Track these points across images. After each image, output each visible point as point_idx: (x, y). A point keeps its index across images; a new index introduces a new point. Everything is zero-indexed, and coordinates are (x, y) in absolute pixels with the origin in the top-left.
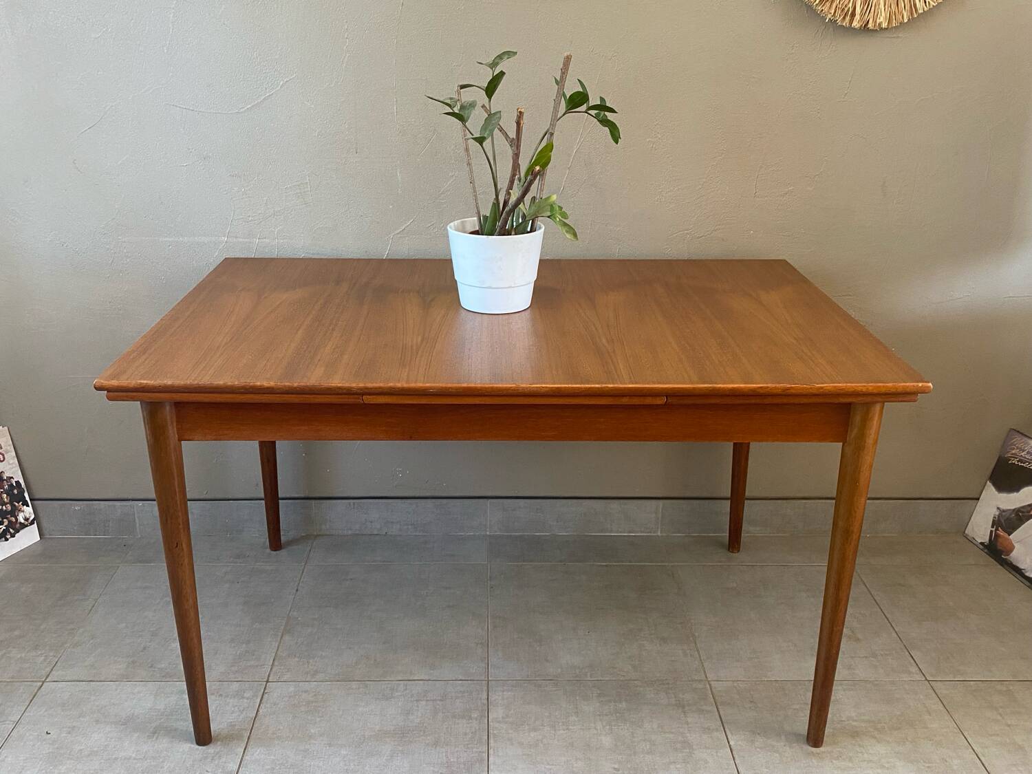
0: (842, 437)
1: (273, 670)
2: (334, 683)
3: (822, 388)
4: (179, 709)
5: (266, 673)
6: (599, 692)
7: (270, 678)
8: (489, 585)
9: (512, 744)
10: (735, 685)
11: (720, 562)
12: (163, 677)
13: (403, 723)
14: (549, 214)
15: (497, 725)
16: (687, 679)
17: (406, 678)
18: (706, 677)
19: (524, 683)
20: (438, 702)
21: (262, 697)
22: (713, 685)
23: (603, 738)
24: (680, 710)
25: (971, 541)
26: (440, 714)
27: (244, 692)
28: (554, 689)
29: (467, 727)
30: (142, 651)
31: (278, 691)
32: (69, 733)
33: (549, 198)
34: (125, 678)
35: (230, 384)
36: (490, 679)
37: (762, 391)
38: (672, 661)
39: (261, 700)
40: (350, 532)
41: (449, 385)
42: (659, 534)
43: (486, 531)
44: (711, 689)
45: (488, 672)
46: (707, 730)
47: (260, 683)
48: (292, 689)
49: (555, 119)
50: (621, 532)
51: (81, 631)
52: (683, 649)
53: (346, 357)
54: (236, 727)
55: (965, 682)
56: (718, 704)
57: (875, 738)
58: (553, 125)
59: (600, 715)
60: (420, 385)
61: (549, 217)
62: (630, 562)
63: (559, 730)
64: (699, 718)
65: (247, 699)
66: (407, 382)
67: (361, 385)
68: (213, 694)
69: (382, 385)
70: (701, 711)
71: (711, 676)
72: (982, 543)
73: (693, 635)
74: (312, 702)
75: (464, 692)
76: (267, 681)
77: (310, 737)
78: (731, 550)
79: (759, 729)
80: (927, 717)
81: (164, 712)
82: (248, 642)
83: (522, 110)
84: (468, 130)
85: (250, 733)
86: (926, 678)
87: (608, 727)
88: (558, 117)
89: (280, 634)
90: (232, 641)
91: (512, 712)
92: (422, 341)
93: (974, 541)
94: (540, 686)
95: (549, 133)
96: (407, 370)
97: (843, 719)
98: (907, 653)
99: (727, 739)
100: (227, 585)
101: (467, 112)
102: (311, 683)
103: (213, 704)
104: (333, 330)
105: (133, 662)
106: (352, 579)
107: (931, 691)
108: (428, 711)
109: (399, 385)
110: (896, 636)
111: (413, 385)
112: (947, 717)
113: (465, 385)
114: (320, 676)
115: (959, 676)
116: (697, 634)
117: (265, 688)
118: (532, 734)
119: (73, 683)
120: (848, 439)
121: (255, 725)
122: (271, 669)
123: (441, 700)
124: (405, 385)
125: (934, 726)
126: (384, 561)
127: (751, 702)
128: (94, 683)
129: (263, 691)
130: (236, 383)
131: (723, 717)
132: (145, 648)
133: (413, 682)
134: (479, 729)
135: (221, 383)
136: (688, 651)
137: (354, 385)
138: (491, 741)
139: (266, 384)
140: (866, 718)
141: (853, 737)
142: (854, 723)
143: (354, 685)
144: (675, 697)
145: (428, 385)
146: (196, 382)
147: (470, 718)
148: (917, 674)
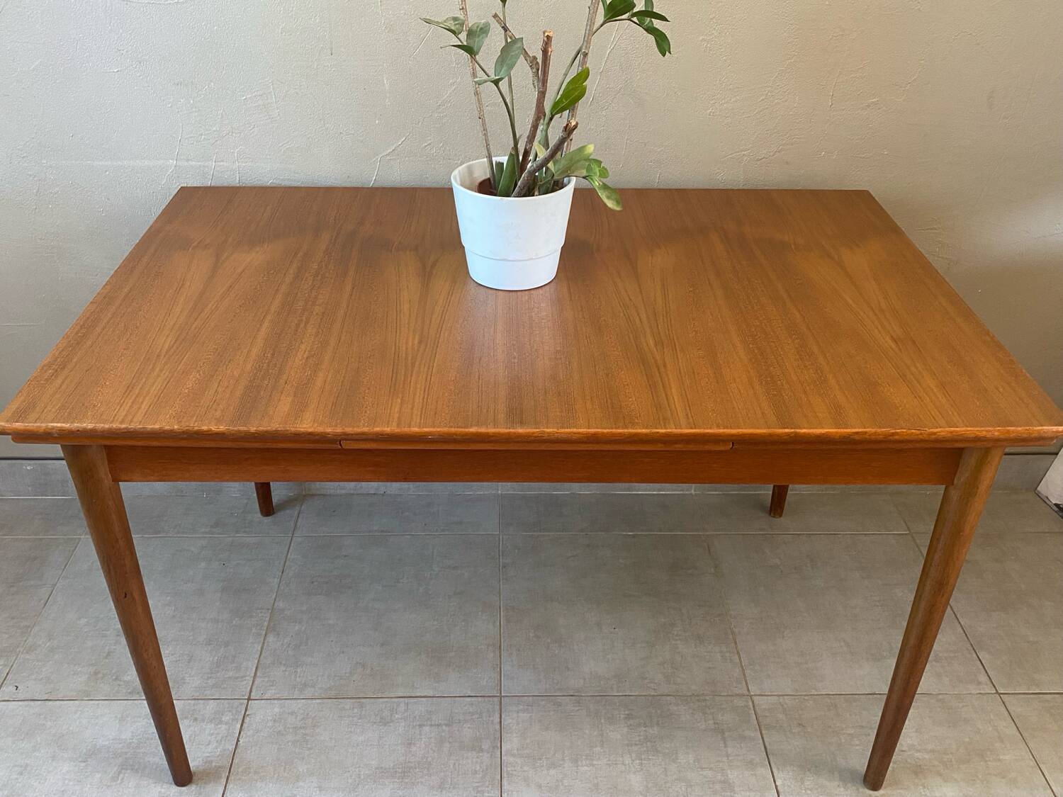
0: (948, 479)
1: (256, 682)
2: (326, 701)
3: (935, 434)
4: (148, 739)
5: (246, 688)
6: (627, 712)
7: (252, 694)
8: (501, 564)
9: (528, 785)
10: (781, 700)
11: (761, 530)
12: (130, 693)
13: (403, 758)
14: (584, 173)
15: (511, 759)
16: (726, 694)
17: (408, 695)
18: (748, 690)
19: (542, 700)
20: (444, 727)
21: (243, 720)
22: (756, 702)
23: (632, 777)
24: (720, 736)
25: (1045, 500)
26: (447, 745)
27: (222, 715)
28: (577, 709)
29: (477, 762)
30: (106, 658)
31: (262, 713)
32: (21, 774)
33: (582, 149)
34: (85, 696)
35: (167, 428)
36: (503, 695)
37: (857, 437)
38: (709, 668)
39: (242, 725)
40: (343, 492)
41: (453, 430)
42: (693, 492)
43: (498, 490)
44: (754, 707)
45: (501, 685)
46: (751, 765)
47: (242, 701)
48: (277, 710)
49: (591, 33)
50: (649, 491)
51: (36, 629)
52: (721, 652)
53: (321, 374)
54: (214, 764)
55: (1041, 696)
56: (763, 728)
57: (941, 775)
58: (587, 41)
59: (628, 745)
60: (416, 429)
61: (584, 178)
62: (660, 531)
63: (582, 766)
64: (742, 748)
65: (226, 724)
66: (398, 425)
67: (339, 430)
68: (186, 718)
69: (366, 429)
70: (743, 738)
71: (754, 689)
72: (1056, 505)
73: (733, 633)
74: (301, 728)
75: (472, 714)
76: (249, 699)
77: (298, 778)
78: (772, 515)
79: (810, 765)
80: (998, 745)
81: (130, 743)
82: (227, 645)
83: (550, 34)
84: (479, 64)
85: (229, 772)
86: (996, 690)
87: (638, 761)
88: (595, 29)
89: (264, 633)
90: (209, 643)
91: (528, 741)
92: (420, 342)
93: (1047, 501)
94: (560, 705)
95: (581, 54)
96: (399, 400)
97: (904, 749)
98: (975, 655)
99: (773, 777)
100: (203, 564)
101: (477, 40)
102: (299, 701)
103: (187, 731)
104: (307, 323)
105: (96, 673)
106: (345, 556)
107: (1003, 709)
108: (433, 739)
109: (387, 430)
110: (962, 631)
111: (406, 430)
112: (1023, 745)
113: (473, 430)
114: (309, 692)
115: (1034, 687)
116: (736, 630)
117: (246, 710)
118: (552, 772)
119: (26, 703)
120: (955, 482)
121: (236, 761)
122: (253, 682)
123: (446, 725)
124: (397, 430)
125: (1007, 757)
126: (382, 531)
127: (799, 724)
128: (50, 703)
129: (243, 712)
130: (176, 427)
131: (768, 747)
132: (109, 654)
133: (416, 700)
134: (491, 765)
135: (157, 427)
136: (728, 655)
137: (329, 430)
138: (505, 782)
139: (214, 428)
140: (930, 747)
141: (916, 773)
142: (918, 755)
143: (348, 704)
144: (714, 719)
145: (426, 430)
146: (123, 426)
147: (481, 750)
148: (987, 685)
